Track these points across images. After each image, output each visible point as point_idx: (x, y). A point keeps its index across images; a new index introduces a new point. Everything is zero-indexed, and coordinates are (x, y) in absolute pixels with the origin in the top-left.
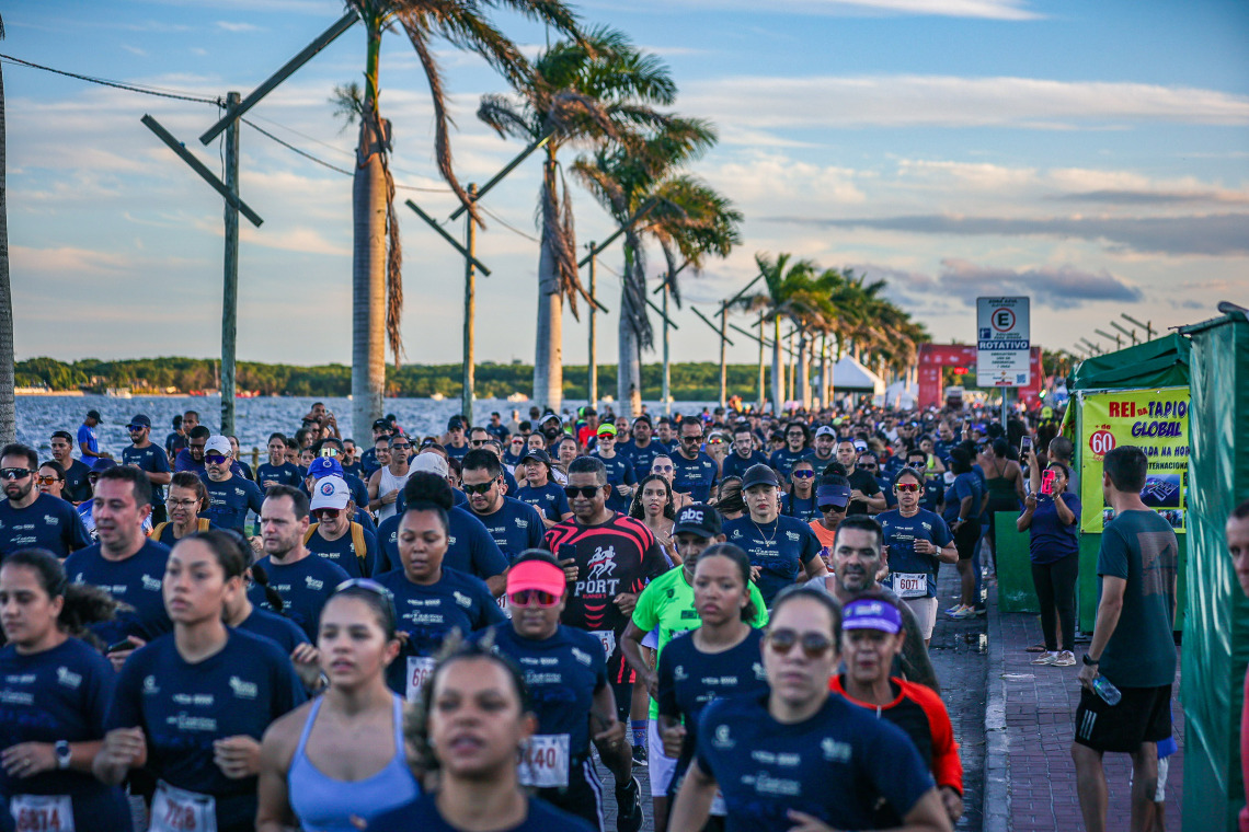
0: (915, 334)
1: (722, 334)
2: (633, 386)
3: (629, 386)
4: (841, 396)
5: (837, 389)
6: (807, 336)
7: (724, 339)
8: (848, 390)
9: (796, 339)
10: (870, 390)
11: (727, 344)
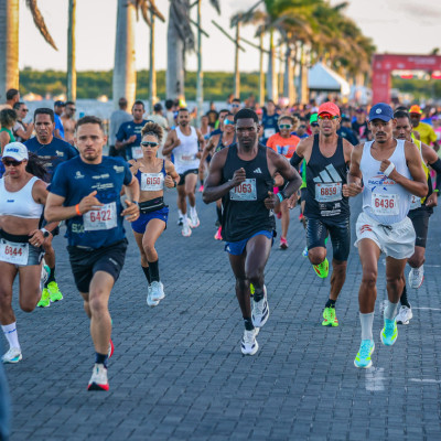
0: (366, 46)
1: (236, 42)
2: (178, 84)
3: (175, 83)
4: (314, 95)
5: (311, 90)
6: (292, 46)
7: (238, 46)
8: (319, 91)
9: (284, 48)
10: (338, 91)
11: (240, 51)
